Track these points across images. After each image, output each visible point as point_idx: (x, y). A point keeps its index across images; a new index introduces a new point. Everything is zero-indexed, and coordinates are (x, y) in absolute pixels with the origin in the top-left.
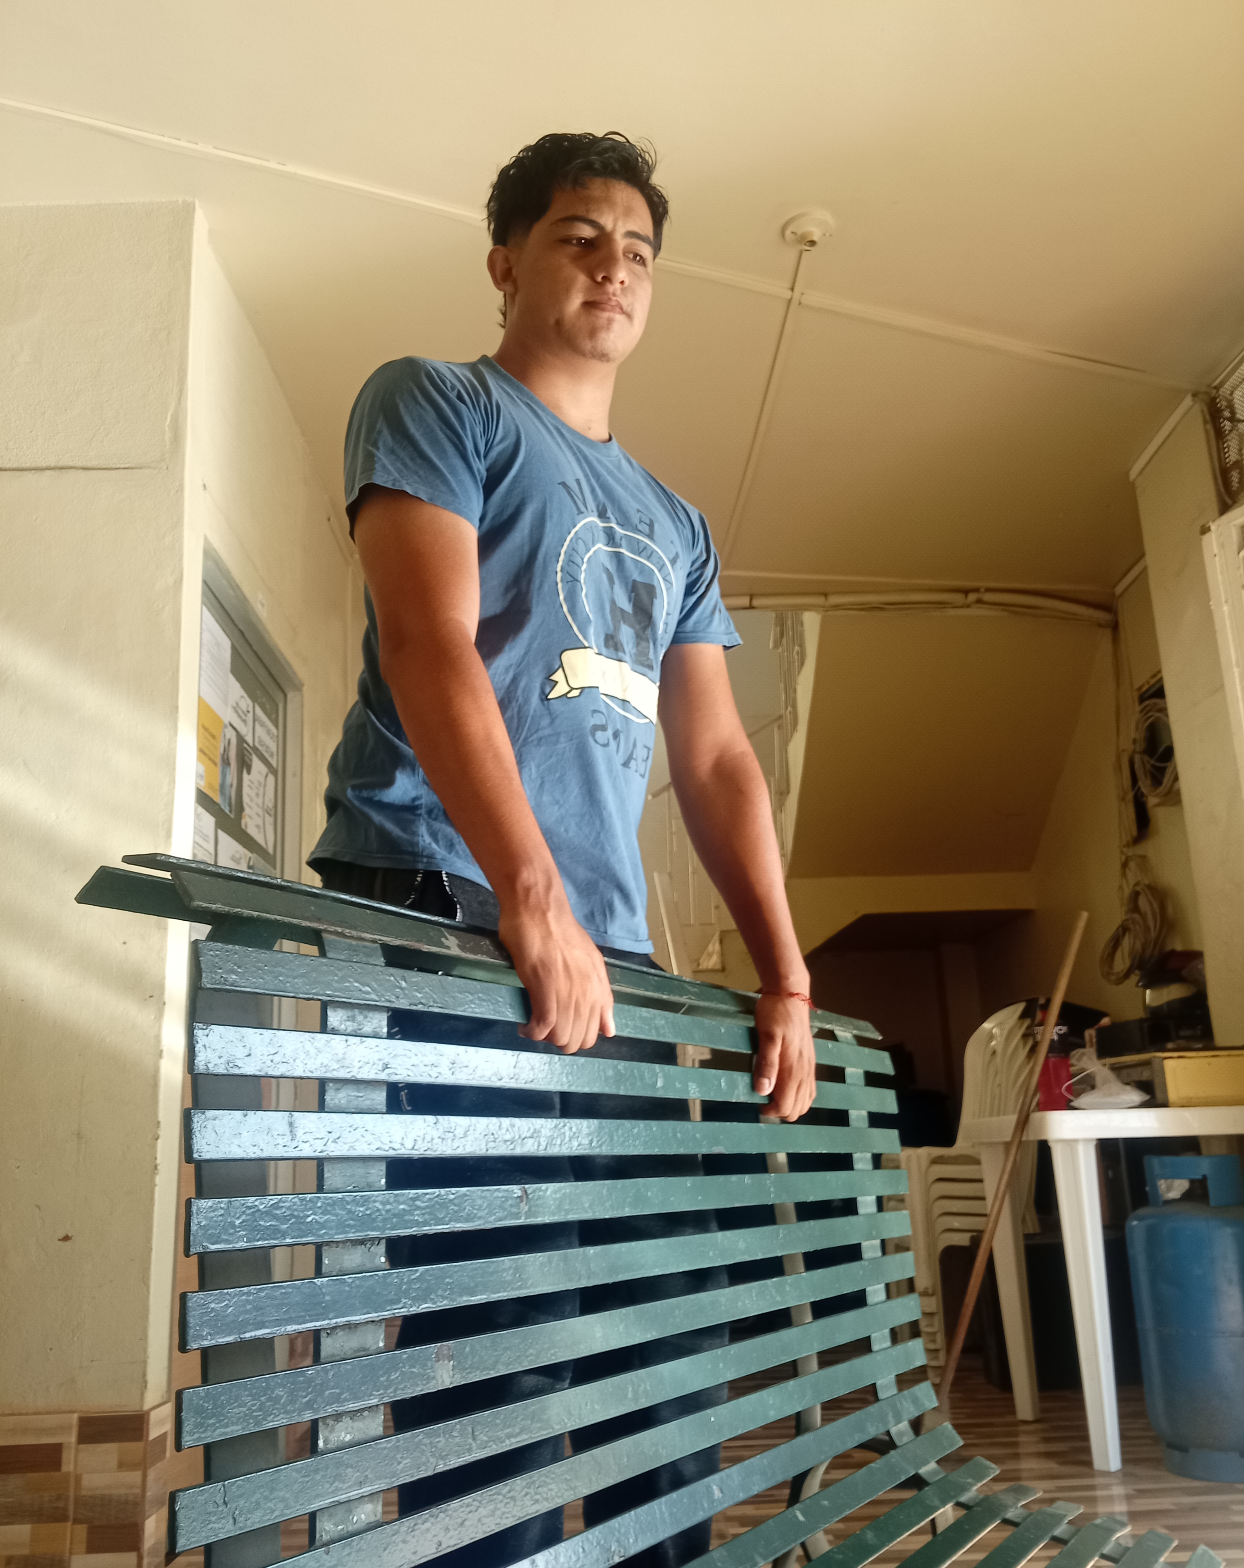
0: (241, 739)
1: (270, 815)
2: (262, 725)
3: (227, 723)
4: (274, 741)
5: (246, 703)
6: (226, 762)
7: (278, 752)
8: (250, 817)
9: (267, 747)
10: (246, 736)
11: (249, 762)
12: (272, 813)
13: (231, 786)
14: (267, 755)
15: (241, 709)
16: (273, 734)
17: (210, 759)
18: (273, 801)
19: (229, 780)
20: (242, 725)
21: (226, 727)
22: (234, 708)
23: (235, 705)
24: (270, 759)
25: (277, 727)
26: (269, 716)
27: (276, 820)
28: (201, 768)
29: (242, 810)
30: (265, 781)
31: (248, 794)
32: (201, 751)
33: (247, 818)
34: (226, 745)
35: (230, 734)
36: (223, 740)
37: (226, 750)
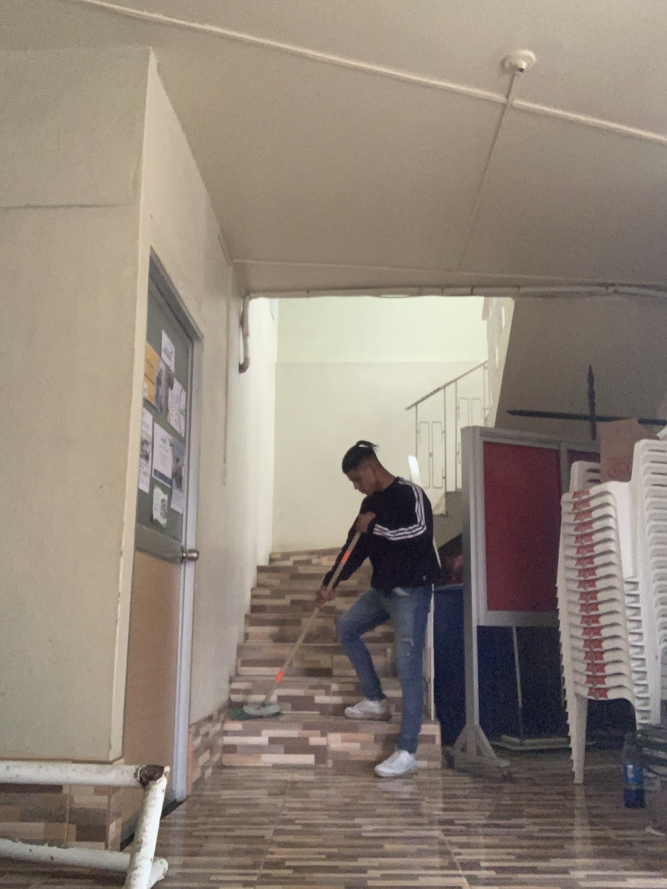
0: (168, 369)
1: (183, 414)
8: (172, 415)
10: (171, 367)
11: (172, 383)
13: (162, 396)
15: (168, 351)
17: (150, 380)
18: (185, 406)
19: (160, 393)
20: (169, 360)
21: (159, 361)
22: (164, 350)
27: (186, 419)
28: (146, 386)
29: (168, 411)
30: (181, 394)
31: (171, 402)
32: (146, 375)
33: (170, 416)
34: (160, 372)
35: (162, 366)
36: (158, 368)
37: (159, 375)
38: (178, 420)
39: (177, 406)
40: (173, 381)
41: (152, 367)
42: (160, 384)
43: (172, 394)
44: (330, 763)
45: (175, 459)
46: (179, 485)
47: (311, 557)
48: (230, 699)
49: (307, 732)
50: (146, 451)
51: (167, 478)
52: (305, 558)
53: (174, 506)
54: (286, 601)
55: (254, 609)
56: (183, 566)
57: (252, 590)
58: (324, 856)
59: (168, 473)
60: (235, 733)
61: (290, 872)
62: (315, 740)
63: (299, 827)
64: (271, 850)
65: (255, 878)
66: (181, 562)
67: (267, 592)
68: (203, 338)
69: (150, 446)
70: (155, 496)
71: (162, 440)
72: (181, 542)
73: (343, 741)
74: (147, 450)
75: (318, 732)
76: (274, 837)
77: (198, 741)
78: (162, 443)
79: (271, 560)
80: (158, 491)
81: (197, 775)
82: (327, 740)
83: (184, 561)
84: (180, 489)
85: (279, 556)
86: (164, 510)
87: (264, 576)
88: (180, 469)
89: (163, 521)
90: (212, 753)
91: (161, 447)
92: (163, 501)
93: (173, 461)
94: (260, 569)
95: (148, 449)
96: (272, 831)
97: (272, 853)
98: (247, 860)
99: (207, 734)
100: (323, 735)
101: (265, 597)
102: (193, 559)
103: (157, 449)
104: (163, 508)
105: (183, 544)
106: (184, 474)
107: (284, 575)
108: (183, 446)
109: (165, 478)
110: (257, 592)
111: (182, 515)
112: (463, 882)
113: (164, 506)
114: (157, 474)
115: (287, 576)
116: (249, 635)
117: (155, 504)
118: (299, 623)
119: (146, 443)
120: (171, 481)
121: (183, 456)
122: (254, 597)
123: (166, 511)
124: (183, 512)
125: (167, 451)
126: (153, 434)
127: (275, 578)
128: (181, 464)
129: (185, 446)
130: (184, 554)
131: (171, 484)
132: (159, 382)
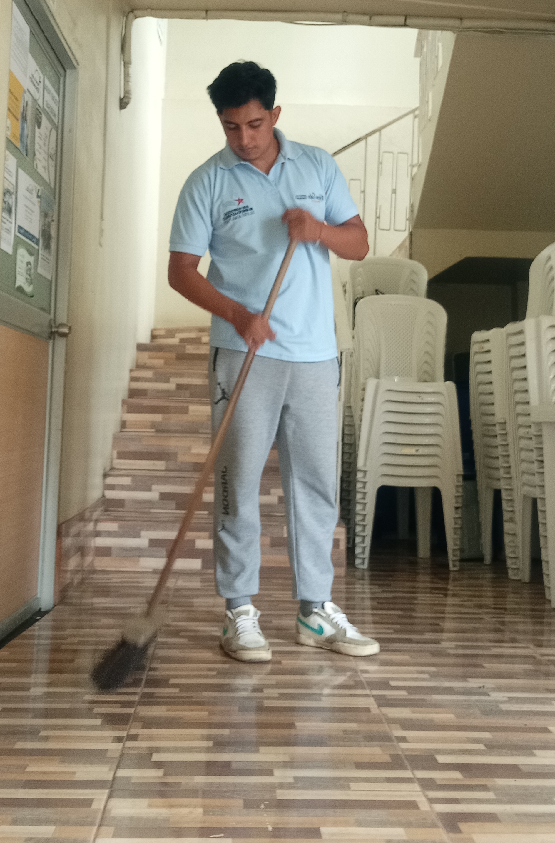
0: (35, 101)
1: (52, 159)
2: (49, 92)
3: (26, 90)
4: (57, 105)
5: (39, 75)
6: (25, 118)
7: (59, 113)
8: (39, 160)
9: (52, 109)
10: (38, 100)
11: (40, 120)
12: (54, 158)
13: (27, 136)
14: (51, 115)
15: (36, 80)
16: (56, 100)
17: (14, 115)
18: (55, 149)
19: (26, 132)
20: (36, 91)
21: (25, 92)
22: (31, 78)
23: (31, 76)
24: (53, 118)
25: (59, 95)
26: (54, 87)
27: (56, 163)
28: (9, 122)
29: (34, 154)
30: (50, 134)
31: (38, 143)
32: (9, 109)
33: (38, 161)
34: (25, 106)
35: (28, 98)
36: (23, 101)
37: (25, 110)
38: (46, 166)
39: (46, 149)
40: (41, 118)
41: (17, 99)
42: (26, 120)
43: (40, 134)
45: (43, 214)
46: (47, 246)
47: (201, 334)
48: (103, 496)
49: (194, 533)
50: (8, 203)
51: (33, 237)
52: (193, 335)
53: (40, 270)
54: (171, 386)
55: (133, 393)
56: (51, 342)
57: (131, 371)
58: (216, 673)
59: (35, 231)
60: (110, 534)
61: (176, 690)
62: (203, 541)
63: (185, 640)
64: (154, 665)
66: (50, 338)
67: (149, 374)
68: (78, 64)
69: (14, 196)
70: (19, 258)
71: (28, 190)
72: (49, 313)
74: (10, 203)
75: (207, 533)
77: (68, 541)
78: (27, 194)
79: (153, 337)
80: (22, 252)
81: (66, 581)
83: (52, 337)
84: (47, 251)
85: (162, 333)
86: (30, 275)
87: (146, 354)
88: (49, 226)
89: (28, 289)
90: (83, 556)
91: (26, 197)
92: (28, 263)
93: (41, 215)
94: (141, 348)
95: (11, 201)
99: (78, 535)
101: (146, 380)
102: (64, 335)
103: (21, 201)
104: (29, 272)
105: (52, 316)
106: (53, 233)
107: (168, 355)
108: (52, 198)
109: (30, 237)
110: (136, 374)
111: (51, 282)
112: (371, 703)
113: (30, 269)
114: (22, 231)
115: (173, 355)
116: (127, 423)
117: (20, 268)
118: (185, 411)
119: (8, 194)
120: (38, 240)
121: (53, 210)
122: (133, 379)
123: (32, 276)
124: (52, 278)
125: (34, 204)
126: (17, 183)
127: (159, 358)
128: (50, 220)
129: (55, 198)
130: (53, 330)
131: (37, 244)
132: (24, 118)
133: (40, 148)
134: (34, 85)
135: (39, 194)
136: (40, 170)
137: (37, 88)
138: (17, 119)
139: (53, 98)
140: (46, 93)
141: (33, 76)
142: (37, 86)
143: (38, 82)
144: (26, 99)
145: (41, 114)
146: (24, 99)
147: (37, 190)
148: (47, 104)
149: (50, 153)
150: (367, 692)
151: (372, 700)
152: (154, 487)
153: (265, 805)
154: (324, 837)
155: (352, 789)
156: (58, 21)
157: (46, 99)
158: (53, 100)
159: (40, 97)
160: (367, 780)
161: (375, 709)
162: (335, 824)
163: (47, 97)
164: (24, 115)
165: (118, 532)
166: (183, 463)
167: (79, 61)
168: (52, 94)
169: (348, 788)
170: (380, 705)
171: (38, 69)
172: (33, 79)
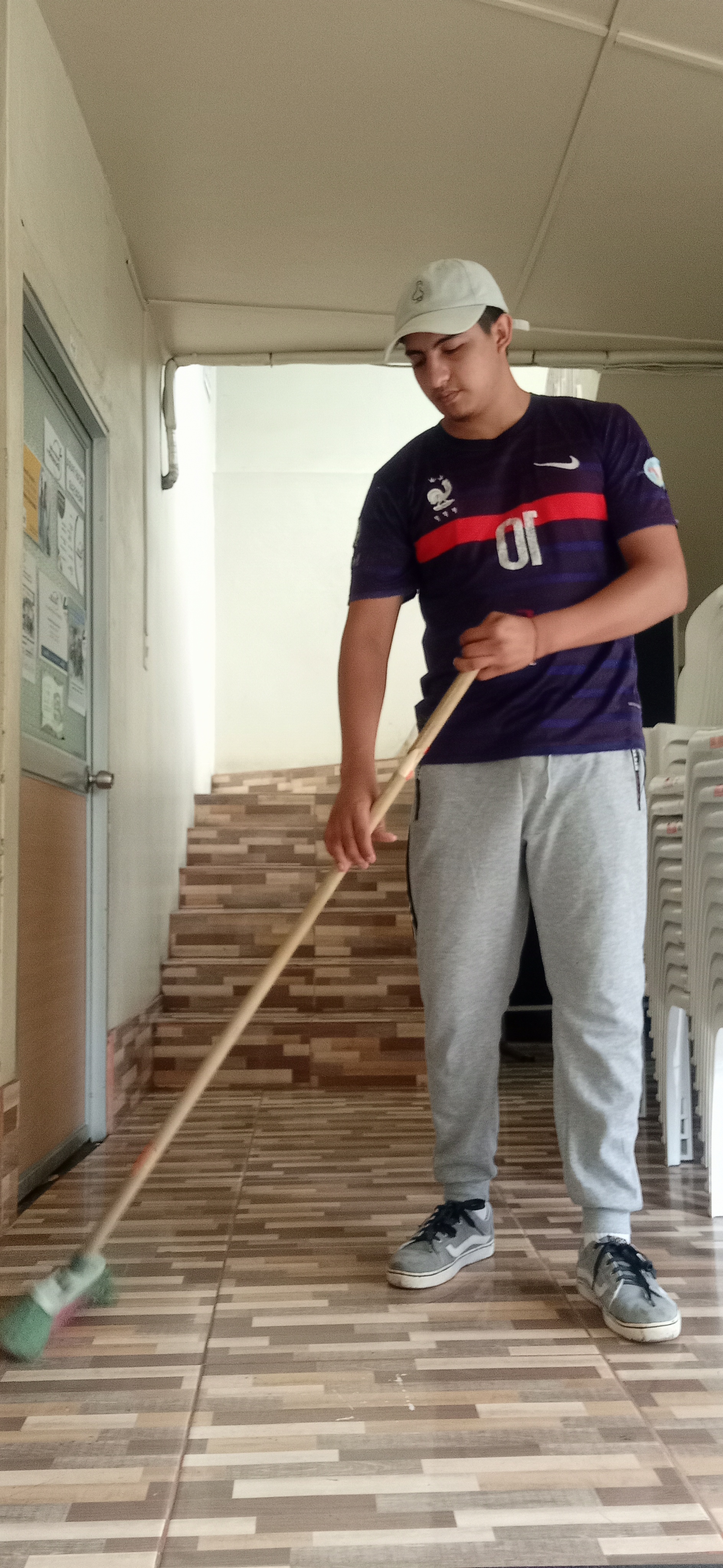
0: (56, 481)
1: (80, 558)
2: (73, 469)
3: (43, 467)
4: (82, 486)
5: (58, 448)
7: (86, 497)
8: (65, 560)
9: (77, 491)
10: (59, 480)
11: (63, 506)
12: (82, 555)
13: (48, 528)
14: (77, 499)
15: (54, 453)
16: (82, 479)
17: (30, 502)
18: (83, 544)
19: (45, 522)
20: (56, 468)
21: (42, 471)
22: (49, 452)
23: (49, 449)
24: (79, 502)
25: (85, 472)
26: (78, 462)
27: (85, 563)
28: (24, 510)
29: (58, 552)
30: (76, 525)
31: (61, 537)
32: (25, 495)
33: (62, 560)
34: (43, 488)
35: (46, 477)
36: (40, 483)
37: (43, 493)
38: (73, 566)
39: (72, 544)
40: (64, 503)
41: (32, 479)
42: (45, 507)
43: (63, 524)
44: (315, 1080)
45: (72, 629)
46: (79, 672)
47: (277, 779)
48: (161, 992)
49: (281, 1038)
50: (29, 618)
51: (61, 660)
52: (266, 781)
53: (72, 704)
54: (241, 848)
55: (192, 859)
56: (89, 796)
57: (189, 830)
58: (322, 1214)
59: (63, 653)
60: (172, 1041)
61: (274, 1237)
62: (293, 1048)
63: (281, 1173)
64: (242, 1207)
65: (224, 1248)
66: (87, 791)
67: (212, 834)
68: (108, 431)
69: (35, 608)
70: (45, 689)
71: (51, 598)
72: (85, 759)
73: (334, 1049)
74: (31, 617)
75: (297, 1037)
76: (244, 1188)
77: (121, 1054)
78: (51, 604)
79: (214, 786)
80: (48, 680)
81: (120, 1103)
82: (310, 1048)
83: (90, 789)
84: (79, 677)
85: (226, 779)
86: (58, 710)
87: (207, 808)
88: (80, 646)
89: (59, 728)
90: (140, 1071)
91: (49, 609)
92: (56, 695)
93: (69, 631)
94: (200, 800)
95: (32, 614)
96: (240, 1180)
97: (245, 1211)
98: (209, 1222)
99: (132, 1044)
100: (305, 1041)
101: (208, 841)
102: (107, 786)
103: (45, 614)
104: (57, 707)
105: (89, 763)
106: (85, 654)
107: (236, 808)
108: (82, 608)
109: (57, 660)
110: (196, 834)
111: (85, 718)
112: (526, 1245)
113: (58, 703)
114: (47, 653)
115: (242, 808)
116: (187, 898)
117: (45, 701)
118: (261, 879)
119: (27, 605)
120: (66, 664)
121: (84, 624)
122: (192, 841)
123: (62, 711)
124: (86, 714)
125: (59, 617)
126: (38, 590)
127: (223, 813)
128: (81, 637)
129: (85, 609)
130: (91, 779)
131: (66, 669)
132: (43, 505)
133: (65, 542)
134: (54, 460)
135: (66, 604)
136: (66, 572)
137: (57, 465)
138: (35, 508)
139: (77, 475)
140: (68, 470)
141: (51, 449)
142: (57, 462)
143: (58, 455)
144: (45, 479)
145: (64, 498)
146: (42, 479)
147: (63, 597)
148: (71, 485)
149: (76, 550)
150: (521, 1231)
151: (527, 1241)
152: (226, 979)
153: (402, 1377)
154: (482, 1416)
155: (512, 1354)
156: (81, 375)
157: (69, 478)
158: (78, 479)
159: (60, 477)
160: (530, 1342)
161: (532, 1252)
162: (493, 1399)
163: (71, 476)
164: (43, 499)
165: (182, 1038)
166: (262, 947)
167: (110, 427)
168: (76, 471)
169: (507, 1354)
170: (538, 1248)
171: (58, 440)
172: (52, 453)
